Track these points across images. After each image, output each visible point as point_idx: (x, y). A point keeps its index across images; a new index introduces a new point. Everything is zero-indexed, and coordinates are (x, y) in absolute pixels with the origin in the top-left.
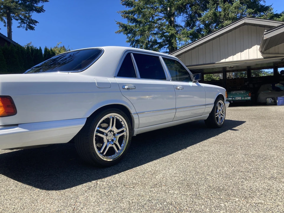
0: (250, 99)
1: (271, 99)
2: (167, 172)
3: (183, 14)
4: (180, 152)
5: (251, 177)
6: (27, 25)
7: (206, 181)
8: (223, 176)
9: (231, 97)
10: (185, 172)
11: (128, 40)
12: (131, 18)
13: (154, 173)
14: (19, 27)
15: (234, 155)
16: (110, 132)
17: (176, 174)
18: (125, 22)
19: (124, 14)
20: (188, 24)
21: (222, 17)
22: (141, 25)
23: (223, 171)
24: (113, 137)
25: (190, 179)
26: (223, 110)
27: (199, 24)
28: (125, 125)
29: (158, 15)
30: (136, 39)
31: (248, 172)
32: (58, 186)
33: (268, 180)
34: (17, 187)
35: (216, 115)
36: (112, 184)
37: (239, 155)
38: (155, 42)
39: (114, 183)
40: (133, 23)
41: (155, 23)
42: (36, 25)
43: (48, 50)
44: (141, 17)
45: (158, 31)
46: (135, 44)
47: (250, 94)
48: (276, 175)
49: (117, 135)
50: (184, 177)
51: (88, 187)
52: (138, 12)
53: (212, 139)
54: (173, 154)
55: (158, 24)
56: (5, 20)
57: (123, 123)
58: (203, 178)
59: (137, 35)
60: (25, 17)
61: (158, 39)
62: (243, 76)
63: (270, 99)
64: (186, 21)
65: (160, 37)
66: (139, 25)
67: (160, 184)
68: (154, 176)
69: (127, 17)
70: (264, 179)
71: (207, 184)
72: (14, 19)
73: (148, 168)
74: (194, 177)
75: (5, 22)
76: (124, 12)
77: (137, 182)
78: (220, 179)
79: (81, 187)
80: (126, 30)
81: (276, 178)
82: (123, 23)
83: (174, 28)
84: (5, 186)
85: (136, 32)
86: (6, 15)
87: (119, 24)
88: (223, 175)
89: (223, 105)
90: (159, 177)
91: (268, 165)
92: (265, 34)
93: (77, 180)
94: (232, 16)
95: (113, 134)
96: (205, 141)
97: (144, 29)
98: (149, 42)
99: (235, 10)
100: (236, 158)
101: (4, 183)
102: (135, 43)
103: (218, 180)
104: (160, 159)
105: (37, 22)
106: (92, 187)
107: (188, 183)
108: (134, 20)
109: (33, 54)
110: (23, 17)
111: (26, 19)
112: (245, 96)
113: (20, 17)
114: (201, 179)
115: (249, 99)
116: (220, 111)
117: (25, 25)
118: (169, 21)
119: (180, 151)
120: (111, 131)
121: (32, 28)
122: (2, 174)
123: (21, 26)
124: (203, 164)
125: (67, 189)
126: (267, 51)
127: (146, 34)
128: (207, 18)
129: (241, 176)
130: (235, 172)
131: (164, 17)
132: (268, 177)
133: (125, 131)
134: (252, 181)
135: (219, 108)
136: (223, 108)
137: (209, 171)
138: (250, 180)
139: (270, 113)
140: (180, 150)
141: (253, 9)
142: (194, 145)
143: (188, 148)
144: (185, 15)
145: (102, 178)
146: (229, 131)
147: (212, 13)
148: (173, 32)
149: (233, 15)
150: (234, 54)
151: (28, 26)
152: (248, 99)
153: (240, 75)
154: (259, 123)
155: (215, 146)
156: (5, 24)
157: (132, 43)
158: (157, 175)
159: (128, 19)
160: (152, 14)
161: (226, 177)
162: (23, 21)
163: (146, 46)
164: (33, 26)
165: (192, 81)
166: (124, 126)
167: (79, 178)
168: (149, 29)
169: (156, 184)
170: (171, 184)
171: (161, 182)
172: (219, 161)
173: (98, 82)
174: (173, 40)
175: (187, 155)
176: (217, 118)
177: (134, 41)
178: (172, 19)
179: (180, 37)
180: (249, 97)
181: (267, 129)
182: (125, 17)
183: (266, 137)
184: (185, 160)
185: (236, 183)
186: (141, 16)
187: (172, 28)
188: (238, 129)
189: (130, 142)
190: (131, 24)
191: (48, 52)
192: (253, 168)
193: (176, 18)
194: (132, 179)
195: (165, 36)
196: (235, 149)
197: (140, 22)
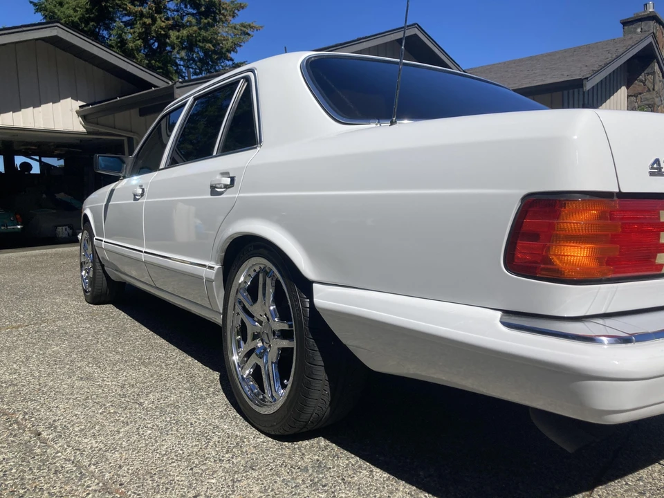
0: (21, 230)
1: (67, 227)
47: (18, 216)
150: (16, 108)
180: (18, 225)
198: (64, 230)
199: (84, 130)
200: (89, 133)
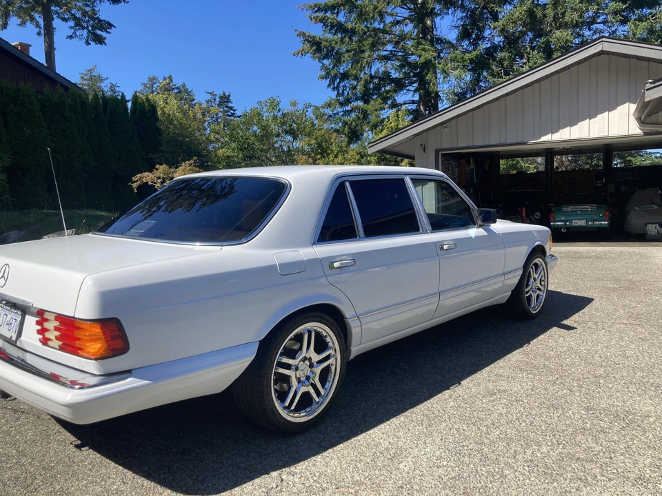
0: (607, 226)
1: (657, 225)
2: (423, 453)
3: (455, 10)
4: (447, 393)
5: (596, 477)
6: (90, 31)
7: (502, 482)
8: (538, 470)
9: (563, 218)
10: (460, 454)
11: (323, 73)
12: (331, 22)
13: (395, 455)
14: (70, 37)
15: (563, 409)
16: (304, 361)
17: (440, 459)
18: (318, 31)
19: (315, 12)
20: (465, 34)
21: (549, 19)
22: (354, 39)
23: (539, 455)
24: (308, 371)
25: (470, 477)
26: (543, 279)
27: (492, 35)
28: (333, 343)
29: (395, 14)
30: (342, 72)
31: (592, 460)
32: (205, 485)
33: (632, 486)
34: (124, 483)
35: (527, 292)
36: (312, 481)
37: (574, 408)
38: (386, 78)
39: (315, 478)
40: (335, 34)
41: (387, 33)
42: (110, 33)
43: (140, 100)
44: (355, 19)
45: (395, 51)
46: (339, 83)
47: (608, 213)
48: (648, 472)
49: (318, 366)
50: (457, 468)
51: (266, 488)
52: (347, 7)
53: (516, 356)
54: (432, 400)
55: (394, 35)
56: (38, 19)
57: (328, 339)
58: (498, 473)
59: (344, 61)
60: (85, 14)
61: (393, 72)
62: (592, 162)
63: (655, 227)
64: (461, 28)
65: (399, 66)
66: (350, 38)
67: (408, 486)
68: (395, 462)
69: (321, 21)
70: (624, 482)
71: (504, 491)
72: (58, 17)
73: (382, 441)
74: (479, 470)
75: (38, 26)
76: (315, 6)
77: (362, 480)
78: (532, 479)
79: (250, 487)
80: (319, 50)
81: (648, 481)
82: (313, 34)
83: (433, 46)
84: (101, 481)
85: (342, 54)
86: (40, 9)
87: (302, 37)
88: (538, 466)
89: (543, 268)
90: (406, 466)
91: (635, 442)
92: (647, 90)
93: (239, 468)
94: (572, 19)
95: (308, 364)
96: (501, 363)
97: (360, 48)
98: (372, 77)
99: (580, 5)
100: (567, 417)
101: (98, 471)
102: (338, 80)
103: (528, 481)
104: (406, 413)
105: (110, 25)
106: (272, 488)
107: (466, 488)
108: (339, 28)
109: (108, 110)
110: (79, 15)
111: (87, 19)
112: (595, 217)
113: (72, 13)
114: (493, 476)
115: (604, 226)
116: (535, 281)
117: (85, 32)
118: (421, 28)
119: (448, 391)
120: (305, 359)
121: (100, 40)
122: (90, 448)
123: (76, 35)
124: (497, 432)
125: (223, 492)
126: (653, 118)
127: (365, 60)
128: (513, 23)
129: (577, 471)
130: (563, 461)
131: (409, 19)
132: (632, 476)
133: (333, 356)
134: (597, 489)
135: (534, 275)
136: (542, 274)
137: (508, 455)
138: (595, 484)
139: (651, 269)
140: (448, 388)
141: (624, 3)
142: (478, 375)
143: (464, 382)
144: (459, 14)
145: (290, 466)
146: (555, 329)
147: (526, 11)
148: (429, 55)
149: (576, 16)
150: (572, 123)
151: (92, 33)
152: (601, 226)
153: (587, 159)
154: (624, 306)
155: (523, 377)
156: (38, 30)
157: (333, 81)
158: (402, 462)
159: (324, 25)
160: (380, 11)
161: (546, 473)
162: (78, 24)
163: (365, 87)
164: (104, 34)
165: (475, 224)
166: (331, 344)
167: (244, 463)
168: (373, 46)
169: (402, 487)
170: (432, 488)
171: (410, 482)
172: (531, 424)
173: (281, 262)
174: (429, 75)
175: (462, 404)
176: (529, 298)
177: (336, 75)
178: (429, 22)
179: (445, 68)
180: (604, 221)
181: (640, 329)
182: (316, 20)
183: (637, 356)
184: (458, 420)
185: (566, 490)
186: (353, 15)
187: (427, 47)
188: (575, 325)
189: (342, 378)
190: (329, 36)
191: (140, 104)
192: (602, 449)
193: (437, 20)
194: (351, 470)
195: (409, 64)
196: (565, 391)
197: (353, 32)
198: (653, 228)
199: (641, 132)
200: (645, 134)
